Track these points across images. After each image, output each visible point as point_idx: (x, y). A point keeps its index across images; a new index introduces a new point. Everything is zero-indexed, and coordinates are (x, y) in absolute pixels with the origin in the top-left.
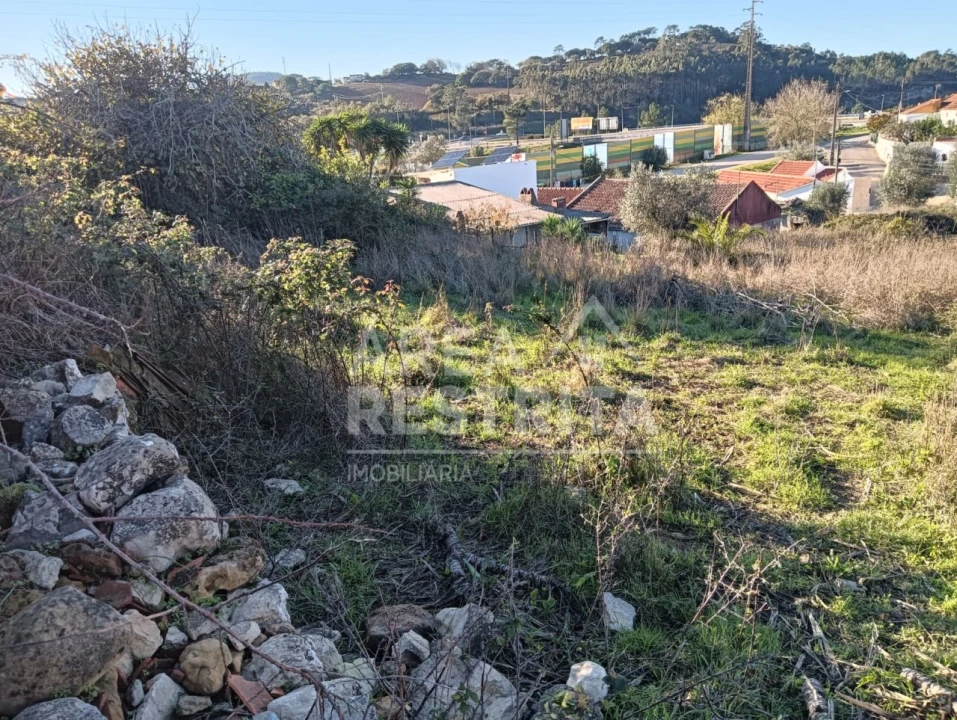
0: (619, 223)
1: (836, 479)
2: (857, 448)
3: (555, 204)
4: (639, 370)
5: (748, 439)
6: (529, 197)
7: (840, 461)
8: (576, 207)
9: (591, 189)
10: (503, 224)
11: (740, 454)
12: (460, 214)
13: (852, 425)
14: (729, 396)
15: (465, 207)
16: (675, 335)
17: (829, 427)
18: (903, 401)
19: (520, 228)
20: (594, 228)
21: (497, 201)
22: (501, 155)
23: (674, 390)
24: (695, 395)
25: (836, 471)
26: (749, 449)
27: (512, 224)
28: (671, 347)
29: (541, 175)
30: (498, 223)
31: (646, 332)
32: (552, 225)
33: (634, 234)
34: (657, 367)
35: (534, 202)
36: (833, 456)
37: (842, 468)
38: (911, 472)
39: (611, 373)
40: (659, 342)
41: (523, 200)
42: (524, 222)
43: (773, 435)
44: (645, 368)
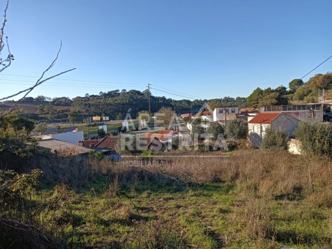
0: (115, 151)
1: (216, 237)
2: (217, 224)
3: (91, 146)
4: (142, 206)
5: (186, 227)
6: (82, 144)
7: (215, 230)
8: (98, 147)
9: (104, 140)
10: (73, 154)
11: (185, 233)
12: (55, 151)
13: (214, 217)
14: (174, 212)
15: (57, 148)
16: (149, 191)
17: (207, 219)
18: (224, 207)
19: (79, 155)
20: (106, 153)
21: (71, 146)
22: (71, 129)
23: (156, 212)
24: (163, 213)
25: (215, 234)
26: (188, 230)
27: (75, 154)
28: (149, 196)
29: (85, 136)
30: (71, 154)
31: (139, 191)
32: (92, 153)
33: (120, 155)
34: (147, 204)
35: (83, 146)
36: (213, 229)
37: (216, 232)
38: (238, 231)
39: (134, 208)
40: (145, 194)
41: (80, 145)
42: (80, 152)
43: (194, 224)
44: (143, 205)
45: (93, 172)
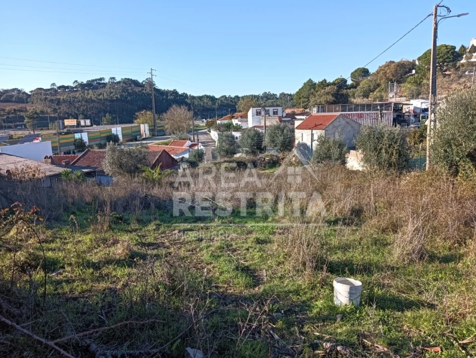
0: (103, 171)
1: (251, 273)
2: (253, 258)
3: (64, 163)
4: (149, 241)
5: (211, 263)
6: (50, 160)
7: (250, 265)
8: (76, 165)
9: (84, 155)
10: (36, 175)
11: (210, 271)
12: (8, 171)
13: (248, 250)
14: (193, 246)
15: (11, 167)
16: (158, 222)
17: (240, 252)
18: (262, 237)
19: (46, 177)
20: (89, 174)
21: (33, 164)
22: (30, 138)
23: (168, 248)
24: (180, 248)
25: (250, 270)
26: (214, 267)
27: (41, 175)
28: (157, 229)
29: (54, 149)
30: (34, 175)
31: (143, 223)
32: (67, 174)
33: (111, 177)
34: (156, 239)
35: (53, 163)
36: (247, 264)
37: (252, 267)
38: (279, 264)
39: (135, 245)
40: (151, 227)
41: (46, 162)
42: (48, 174)
43: (222, 259)
44: (150, 239)
45: (70, 200)
